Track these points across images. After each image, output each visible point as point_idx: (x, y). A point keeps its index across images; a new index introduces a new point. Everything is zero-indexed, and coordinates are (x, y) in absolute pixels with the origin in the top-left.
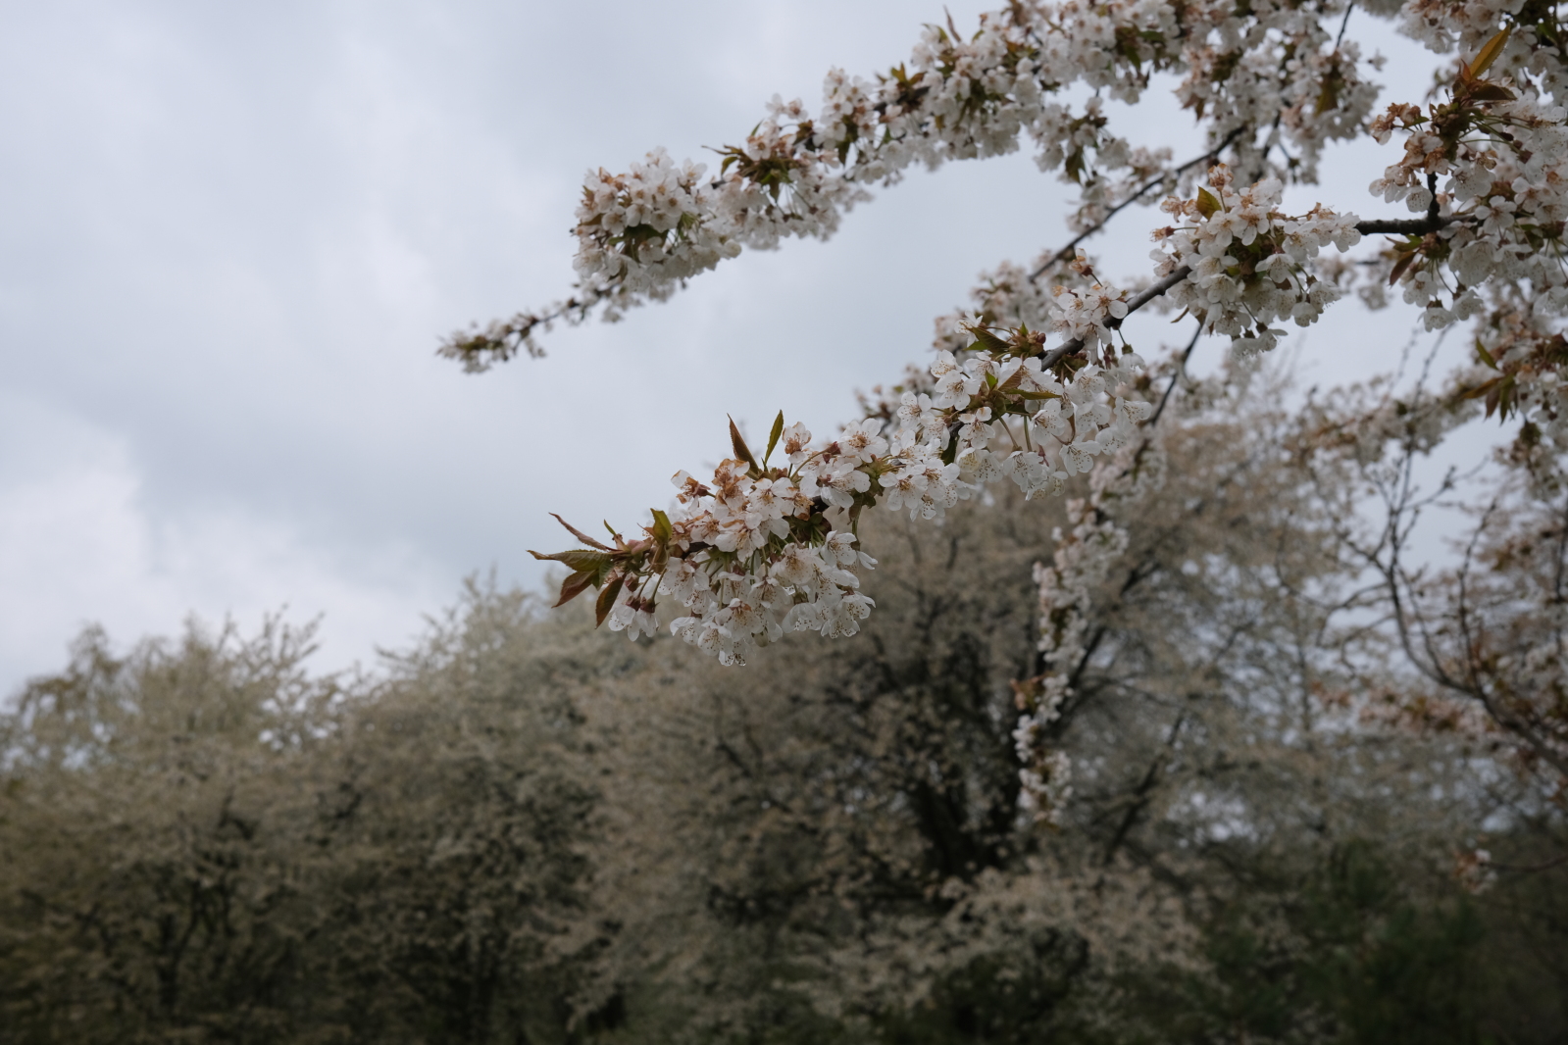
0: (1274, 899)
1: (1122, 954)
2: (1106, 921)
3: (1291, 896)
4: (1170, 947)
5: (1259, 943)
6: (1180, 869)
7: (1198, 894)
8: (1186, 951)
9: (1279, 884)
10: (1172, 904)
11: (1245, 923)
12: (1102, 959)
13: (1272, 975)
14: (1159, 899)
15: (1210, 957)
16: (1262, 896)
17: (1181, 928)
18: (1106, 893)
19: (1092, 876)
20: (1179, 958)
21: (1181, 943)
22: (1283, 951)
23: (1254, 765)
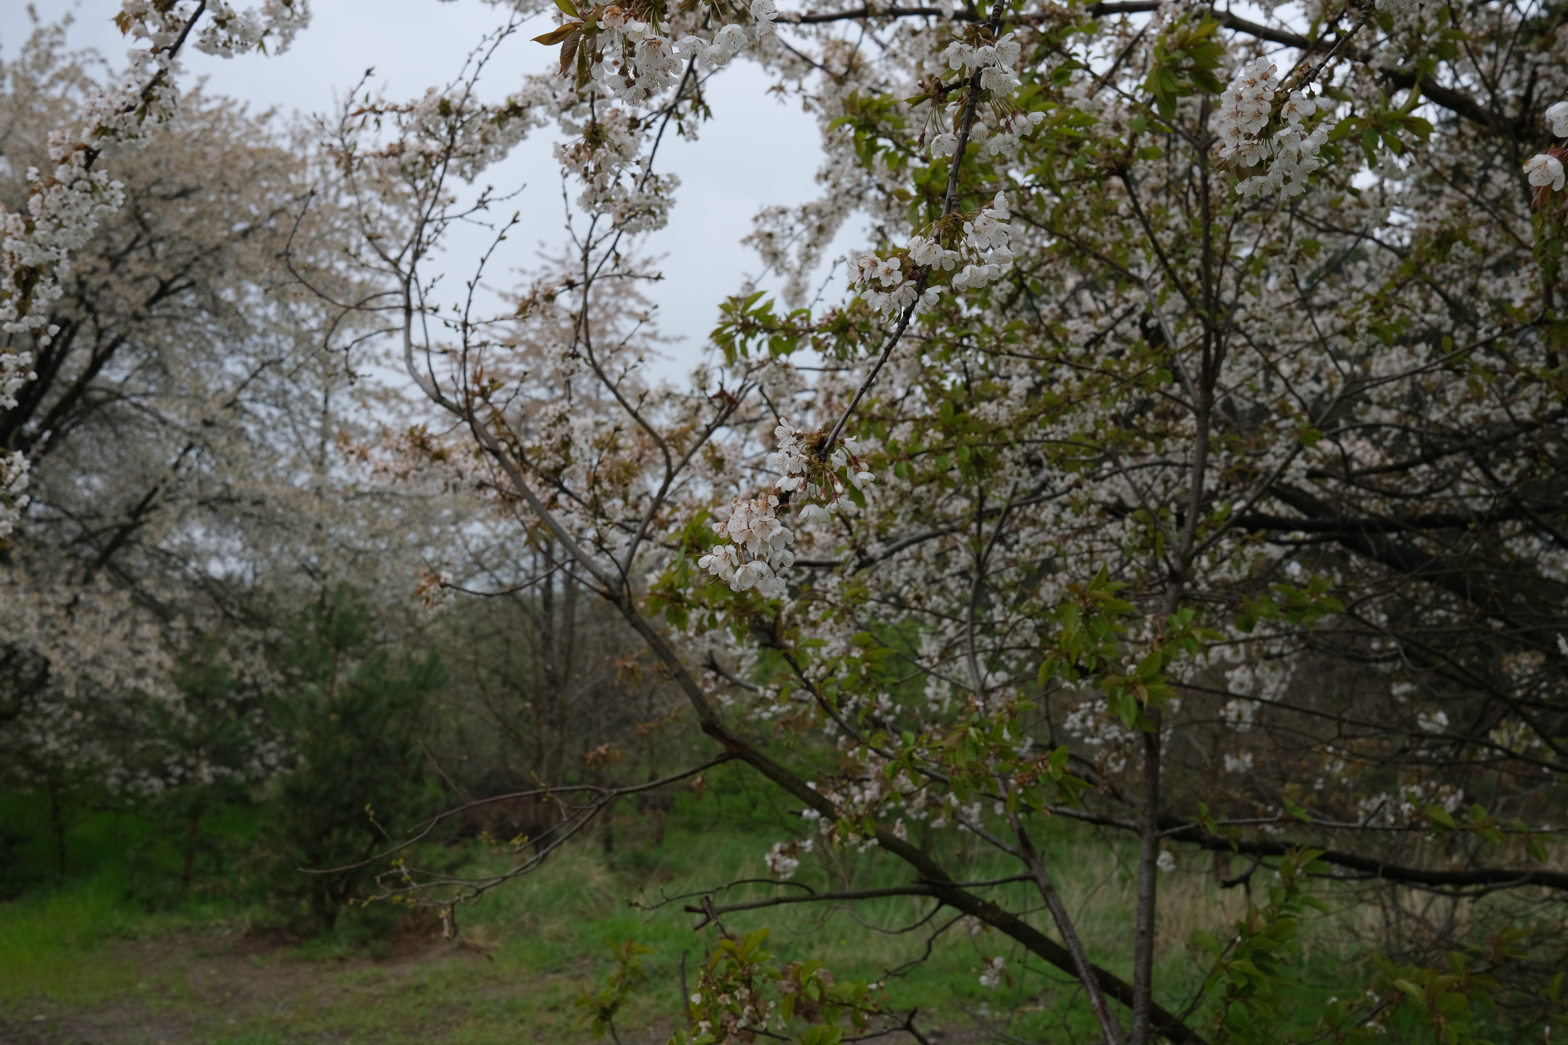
0: (257, 635)
1: (86, 677)
2: (73, 642)
3: (273, 634)
4: (140, 673)
5: (234, 676)
6: (164, 596)
7: (179, 623)
8: (156, 680)
9: (262, 621)
10: (149, 630)
11: (223, 655)
12: (61, 680)
13: (242, 708)
14: (135, 623)
15: (181, 685)
16: (244, 631)
17: (154, 654)
18: (78, 613)
19: (65, 596)
20: (148, 685)
21: (153, 670)
22: (256, 686)
23: (259, 502)
